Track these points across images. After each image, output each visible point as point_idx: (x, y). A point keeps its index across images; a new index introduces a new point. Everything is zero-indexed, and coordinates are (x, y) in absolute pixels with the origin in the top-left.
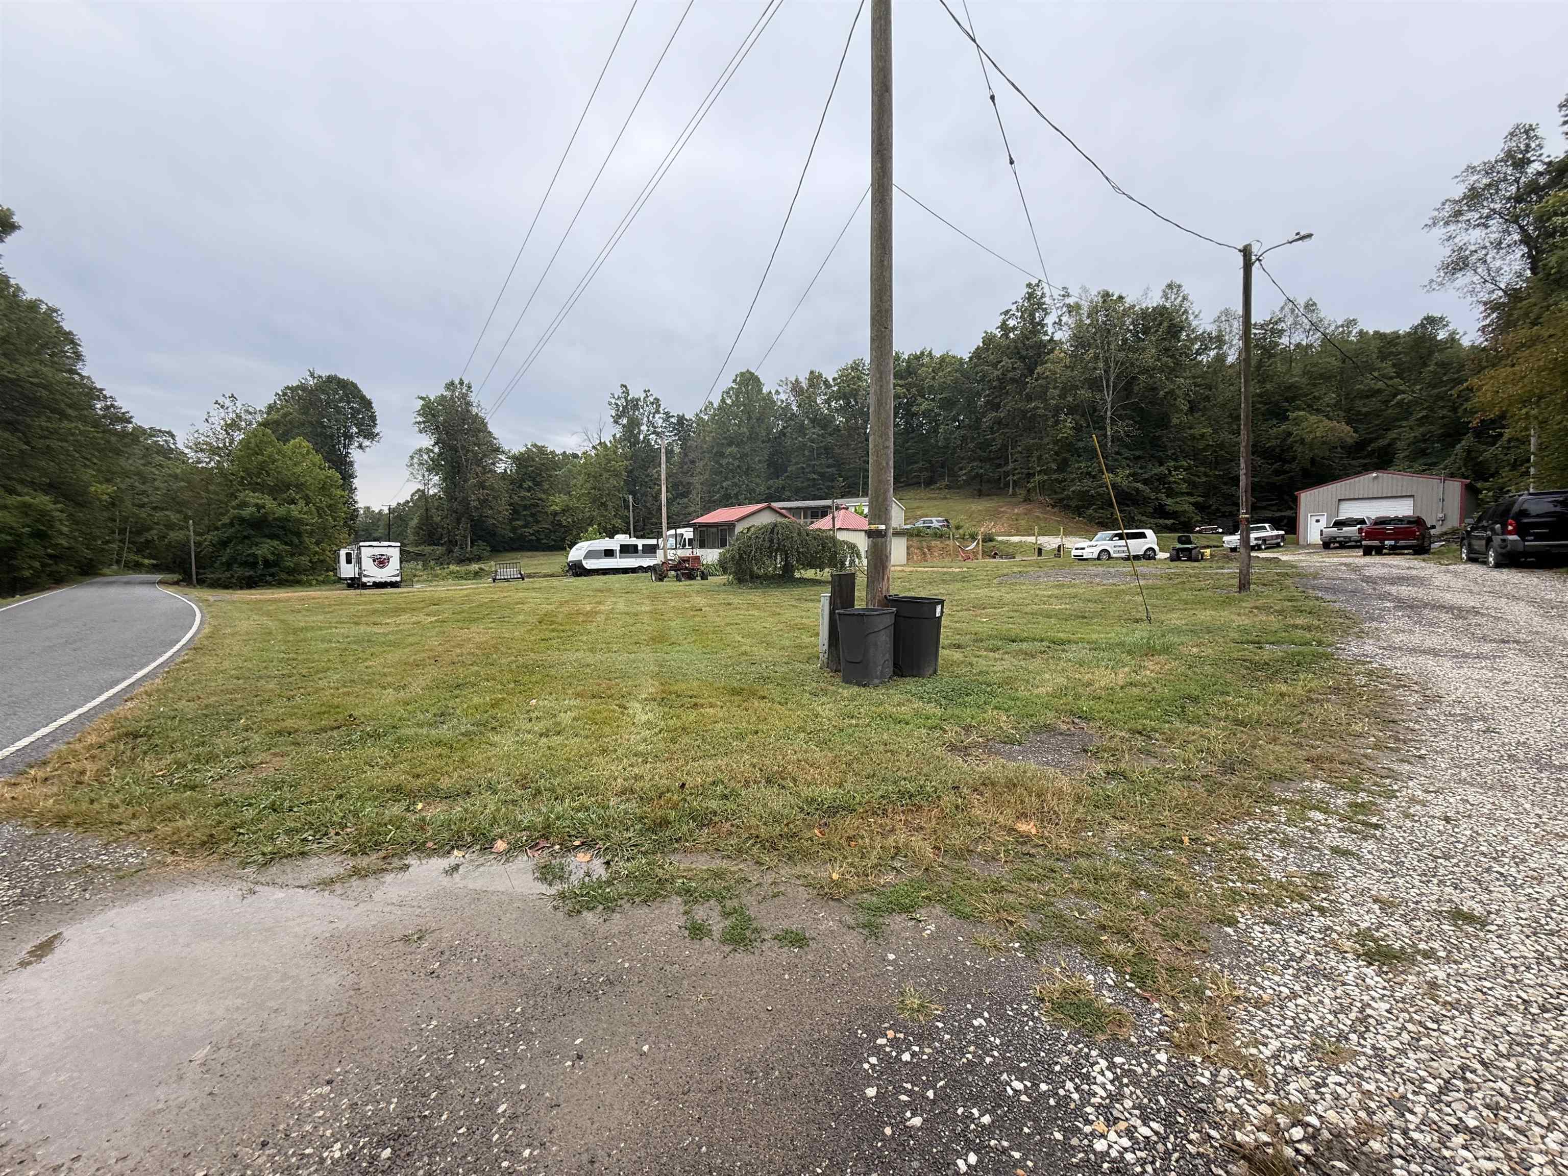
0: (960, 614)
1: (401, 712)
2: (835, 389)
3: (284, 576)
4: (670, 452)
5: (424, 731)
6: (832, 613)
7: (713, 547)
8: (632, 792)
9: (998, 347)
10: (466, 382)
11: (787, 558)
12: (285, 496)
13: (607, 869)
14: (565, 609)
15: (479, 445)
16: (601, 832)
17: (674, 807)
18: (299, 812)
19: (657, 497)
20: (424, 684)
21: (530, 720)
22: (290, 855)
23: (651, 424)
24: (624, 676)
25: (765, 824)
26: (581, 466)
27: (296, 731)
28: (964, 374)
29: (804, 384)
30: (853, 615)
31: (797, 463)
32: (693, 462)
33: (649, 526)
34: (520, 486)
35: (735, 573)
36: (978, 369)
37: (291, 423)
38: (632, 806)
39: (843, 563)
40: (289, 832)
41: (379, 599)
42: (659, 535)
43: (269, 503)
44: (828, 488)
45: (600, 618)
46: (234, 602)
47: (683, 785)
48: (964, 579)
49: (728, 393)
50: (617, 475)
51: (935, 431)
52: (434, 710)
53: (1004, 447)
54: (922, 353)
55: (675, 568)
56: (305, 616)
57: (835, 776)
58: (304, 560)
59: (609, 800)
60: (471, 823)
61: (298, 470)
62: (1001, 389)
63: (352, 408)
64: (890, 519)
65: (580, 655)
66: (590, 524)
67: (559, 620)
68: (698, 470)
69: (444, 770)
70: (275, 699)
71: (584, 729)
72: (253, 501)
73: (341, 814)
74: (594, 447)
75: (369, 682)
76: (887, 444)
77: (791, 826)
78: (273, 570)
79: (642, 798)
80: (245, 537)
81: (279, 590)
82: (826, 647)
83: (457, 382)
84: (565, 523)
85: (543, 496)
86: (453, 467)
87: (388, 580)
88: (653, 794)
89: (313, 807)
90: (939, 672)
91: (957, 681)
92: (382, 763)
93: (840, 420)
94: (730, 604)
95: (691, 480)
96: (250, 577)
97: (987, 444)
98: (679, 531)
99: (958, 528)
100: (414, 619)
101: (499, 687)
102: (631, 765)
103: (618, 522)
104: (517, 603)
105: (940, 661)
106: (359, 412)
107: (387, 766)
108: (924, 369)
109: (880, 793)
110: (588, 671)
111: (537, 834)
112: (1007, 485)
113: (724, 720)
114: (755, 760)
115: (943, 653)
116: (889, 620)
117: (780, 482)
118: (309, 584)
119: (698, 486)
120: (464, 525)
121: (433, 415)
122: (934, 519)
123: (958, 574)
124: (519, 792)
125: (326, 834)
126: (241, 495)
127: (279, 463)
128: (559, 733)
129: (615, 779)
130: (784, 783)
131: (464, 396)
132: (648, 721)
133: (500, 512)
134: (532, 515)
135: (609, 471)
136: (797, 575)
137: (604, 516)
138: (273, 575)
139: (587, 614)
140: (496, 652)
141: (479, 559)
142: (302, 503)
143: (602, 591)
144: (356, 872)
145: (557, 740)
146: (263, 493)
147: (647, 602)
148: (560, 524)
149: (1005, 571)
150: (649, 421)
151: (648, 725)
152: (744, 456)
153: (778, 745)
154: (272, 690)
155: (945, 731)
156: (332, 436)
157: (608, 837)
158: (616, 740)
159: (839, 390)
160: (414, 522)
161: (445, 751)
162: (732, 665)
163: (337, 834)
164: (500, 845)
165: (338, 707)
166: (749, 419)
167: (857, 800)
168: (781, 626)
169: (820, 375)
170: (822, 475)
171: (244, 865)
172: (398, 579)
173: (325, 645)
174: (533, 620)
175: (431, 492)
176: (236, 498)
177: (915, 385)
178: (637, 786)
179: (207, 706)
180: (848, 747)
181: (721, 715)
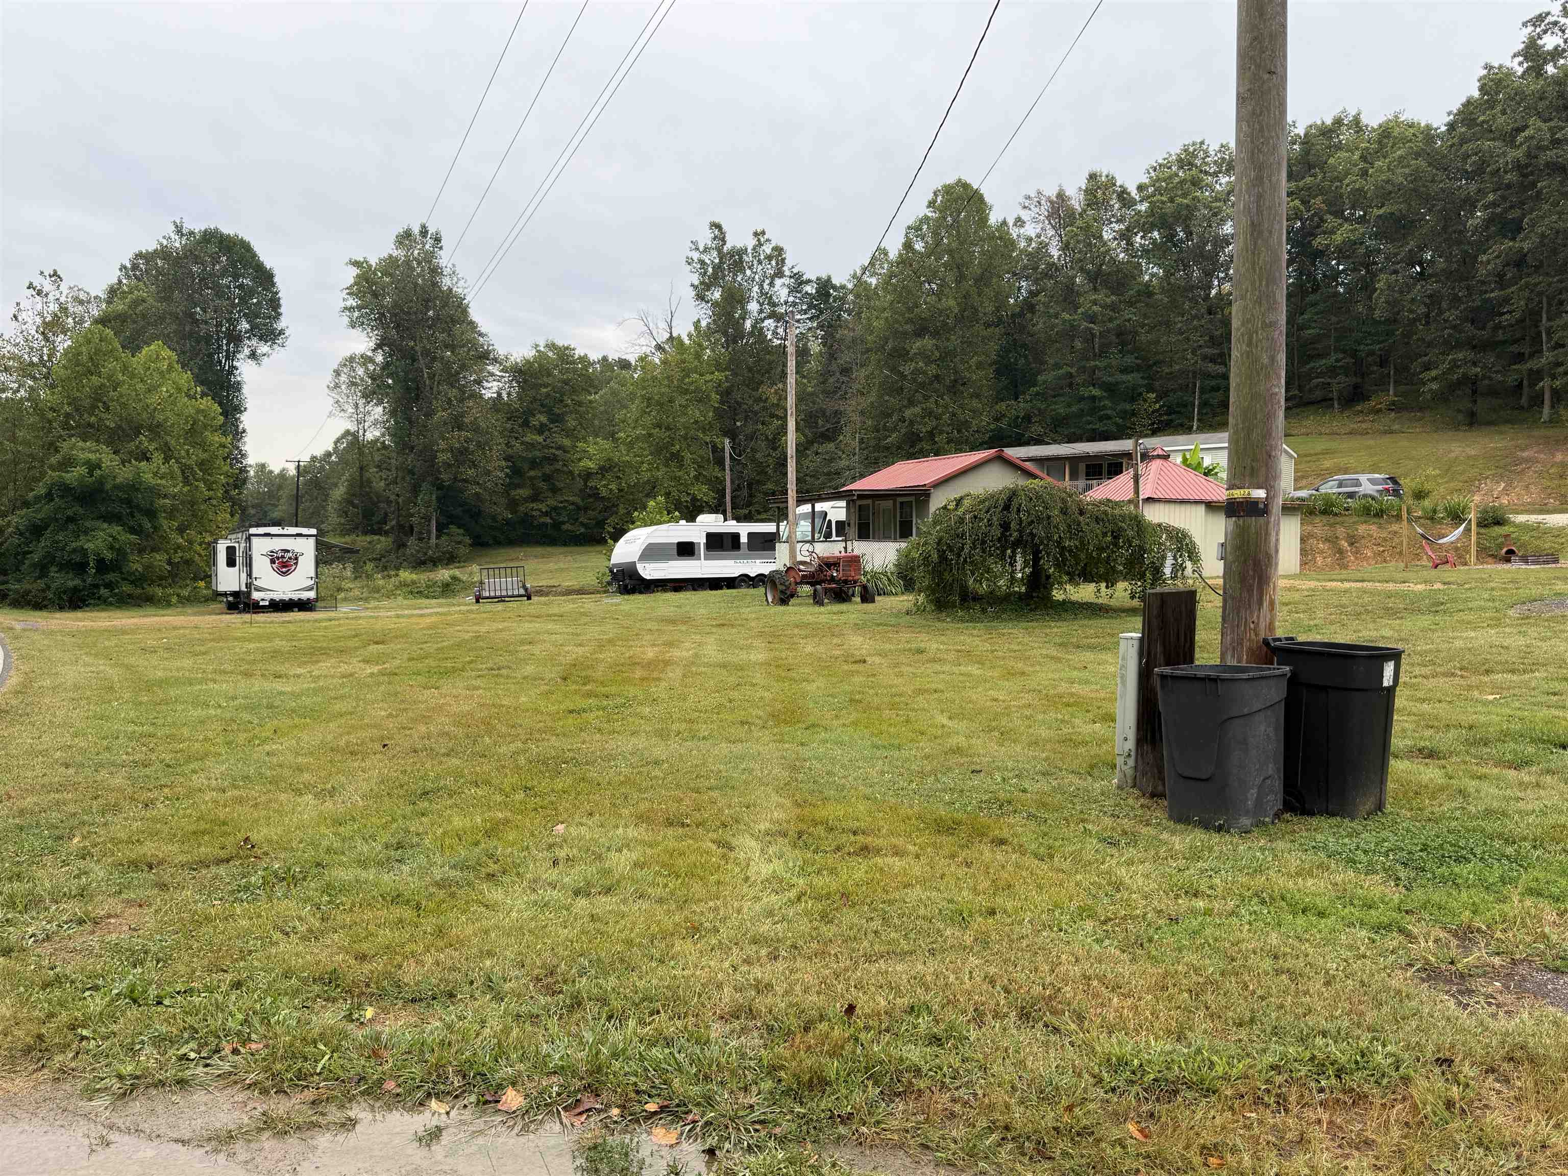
0: (1432, 683)
1: (329, 838)
2: (1143, 207)
3: (126, 588)
4: (802, 353)
5: (370, 875)
6: (1144, 675)
7: (885, 537)
8: (752, 1014)
9: (1518, 96)
10: (432, 230)
11: (1036, 560)
12: (132, 446)
13: (709, 1164)
14: (609, 655)
15: (452, 347)
16: (695, 1090)
17: (834, 1053)
18: (174, 1006)
19: (776, 441)
20: (365, 787)
21: (555, 863)
22: (162, 1083)
23: (768, 299)
24: (725, 786)
25: (1021, 1102)
26: (635, 384)
27: (160, 863)
28: (1437, 161)
29: (1077, 201)
30: (1195, 678)
31: (1057, 366)
32: (845, 371)
33: (759, 497)
34: (526, 424)
35: (931, 591)
36: (1468, 147)
37: (144, 316)
38: (753, 1041)
39: (1157, 571)
40: (160, 1041)
41: (281, 630)
42: (781, 514)
43: (108, 459)
44: (1124, 414)
45: (674, 674)
46: (52, 633)
47: (851, 1009)
48: (1436, 606)
49: (918, 229)
50: (702, 400)
51: (1367, 287)
52: (385, 837)
53: (1533, 315)
54: (1338, 122)
55: (812, 579)
56: (163, 659)
57: (1168, 1016)
58: (159, 559)
59: (708, 1027)
60: (460, 1051)
61: (153, 399)
62: (1524, 188)
63: (241, 287)
64: (1276, 477)
65: (640, 742)
66: (651, 495)
67: (598, 674)
68: (856, 386)
69: (407, 949)
70: (125, 804)
71: (654, 884)
72: (83, 456)
73: (240, 1017)
74: (659, 347)
75: (274, 781)
76: (1271, 317)
77: (1077, 1111)
78: (111, 577)
79: (770, 1029)
80: (71, 520)
81: (118, 614)
82: (1131, 745)
83: (416, 230)
84: (604, 493)
85: (567, 442)
86: (408, 389)
87: (295, 596)
88: (794, 1023)
89: (196, 1000)
90: (1388, 808)
91: (1431, 830)
92: (302, 928)
93: (1151, 272)
94: (920, 651)
95: (841, 406)
96: (75, 589)
97: (1493, 310)
98: (819, 507)
99: (1420, 495)
100: (344, 668)
101: (499, 798)
102: (747, 961)
103: (702, 491)
104: (523, 642)
105: (1391, 785)
106: (251, 293)
107: (312, 935)
108: (1343, 154)
109: (1269, 1059)
110: (657, 772)
111: (578, 1084)
112: (1537, 400)
113: (923, 882)
114: (992, 970)
115: (1397, 766)
116: (1276, 693)
117: (1021, 406)
118: (163, 603)
119: (856, 418)
120: (427, 496)
121: (375, 295)
122: (1363, 478)
123: (1420, 596)
124: (542, 1000)
125: (217, 1051)
126: (65, 446)
127: (123, 389)
128: (608, 891)
129: (720, 986)
130: (1054, 1020)
131: (429, 257)
132: (774, 875)
133: (488, 473)
134: (547, 478)
135: (686, 392)
136: (1058, 595)
137: (676, 479)
138: (109, 586)
139: (649, 665)
140: (489, 733)
141: (450, 559)
142: (158, 458)
143: (673, 622)
144: (268, 1123)
145: (605, 904)
146: (97, 441)
147: (757, 643)
148: (596, 495)
149: (1535, 591)
150: (762, 293)
151: (776, 883)
152: (946, 355)
153: (1039, 940)
154: (120, 790)
155: (1409, 936)
156: (208, 339)
157: (709, 1101)
158: (716, 909)
159: (1151, 212)
160: (339, 493)
161: (408, 913)
162: (934, 772)
163: (235, 1052)
164: (512, 1099)
165: (224, 823)
166: (960, 279)
167: (1219, 1070)
168: (1027, 698)
169: (1112, 181)
170: (1111, 389)
171: (90, 1093)
172: (312, 595)
173: (198, 713)
174: (552, 673)
175: (369, 436)
176: (57, 451)
177: (1321, 191)
178: (762, 1003)
179: (22, 812)
180: (1191, 957)
181: (917, 870)
